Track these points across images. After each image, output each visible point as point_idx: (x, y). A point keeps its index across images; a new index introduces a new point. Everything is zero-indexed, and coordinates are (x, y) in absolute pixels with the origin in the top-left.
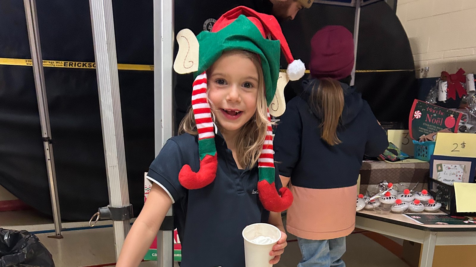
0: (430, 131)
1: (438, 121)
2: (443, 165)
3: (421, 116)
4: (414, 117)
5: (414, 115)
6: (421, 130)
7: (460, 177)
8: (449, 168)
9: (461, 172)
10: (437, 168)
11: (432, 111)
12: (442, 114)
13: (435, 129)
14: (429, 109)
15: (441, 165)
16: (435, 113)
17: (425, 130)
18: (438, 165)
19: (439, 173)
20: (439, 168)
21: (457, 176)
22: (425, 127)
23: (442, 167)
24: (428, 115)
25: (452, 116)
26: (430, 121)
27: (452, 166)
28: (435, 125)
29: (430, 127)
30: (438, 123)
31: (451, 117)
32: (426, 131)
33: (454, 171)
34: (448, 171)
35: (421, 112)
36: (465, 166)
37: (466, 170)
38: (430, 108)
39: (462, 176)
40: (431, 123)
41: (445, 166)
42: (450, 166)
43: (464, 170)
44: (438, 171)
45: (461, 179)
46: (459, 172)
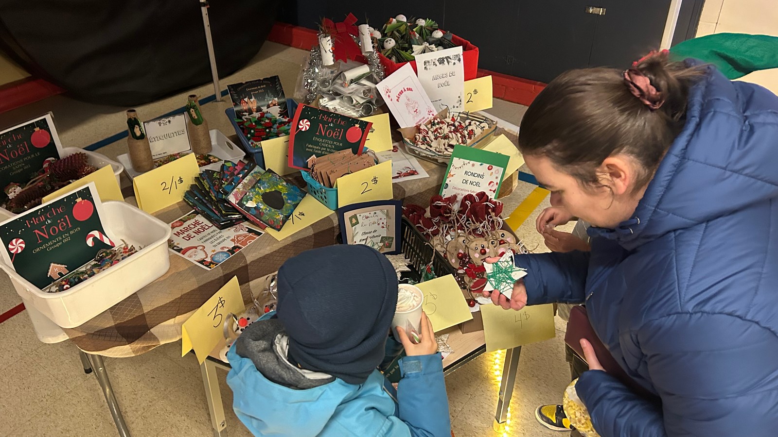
0: (322, 149)
1: (336, 133)
2: (358, 215)
3: (310, 126)
4: (299, 128)
5: (298, 126)
6: (309, 148)
7: (383, 225)
8: (367, 218)
9: (383, 219)
10: (351, 221)
11: (328, 120)
12: (342, 123)
13: (330, 144)
14: (322, 117)
15: (355, 216)
16: (332, 122)
17: (315, 147)
18: (351, 219)
19: (354, 227)
20: (354, 221)
21: (379, 224)
22: (316, 143)
23: (357, 219)
24: (321, 125)
25: (357, 126)
26: (323, 134)
27: (370, 213)
28: (332, 139)
29: (323, 142)
30: (335, 136)
31: (357, 128)
32: (316, 149)
33: (375, 219)
34: (367, 221)
35: (309, 120)
36: (387, 211)
37: (390, 215)
38: (324, 115)
39: (385, 223)
40: (325, 137)
41: (361, 217)
42: (367, 214)
43: (387, 215)
44: (353, 225)
45: (385, 226)
46: (381, 219)
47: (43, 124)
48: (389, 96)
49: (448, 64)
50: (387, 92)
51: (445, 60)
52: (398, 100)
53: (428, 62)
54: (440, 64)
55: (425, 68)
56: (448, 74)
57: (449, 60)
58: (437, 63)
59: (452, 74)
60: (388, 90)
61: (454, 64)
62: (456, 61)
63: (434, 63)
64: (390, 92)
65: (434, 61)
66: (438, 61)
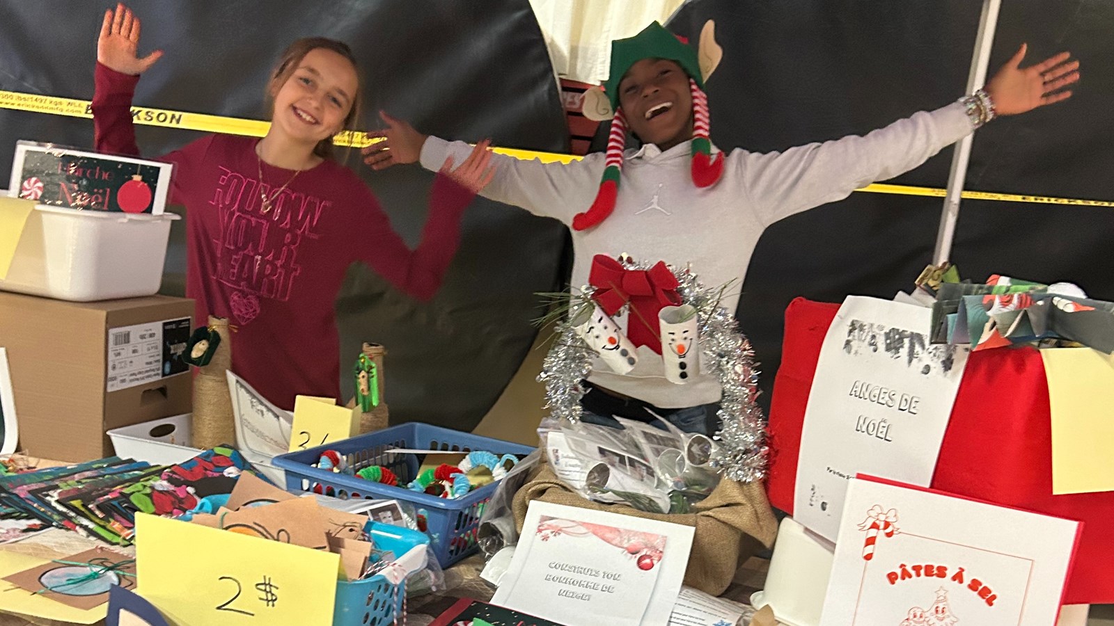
47: (151, 176)
48: (871, 541)
49: (910, 361)
50: (874, 526)
51: (906, 341)
52: (892, 577)
53: (862, 328)
54: (888, 349)
55: (848, 343)
56: (897, 398)
57: (918, 348)
58: (881, 343)
59: (908, 407)
60: (887, 525)
61: (927, 370)
62: (937, 366)
63: (874, 337)
64: (889, 535)
65: (876, 330)
66: (887, 335)
